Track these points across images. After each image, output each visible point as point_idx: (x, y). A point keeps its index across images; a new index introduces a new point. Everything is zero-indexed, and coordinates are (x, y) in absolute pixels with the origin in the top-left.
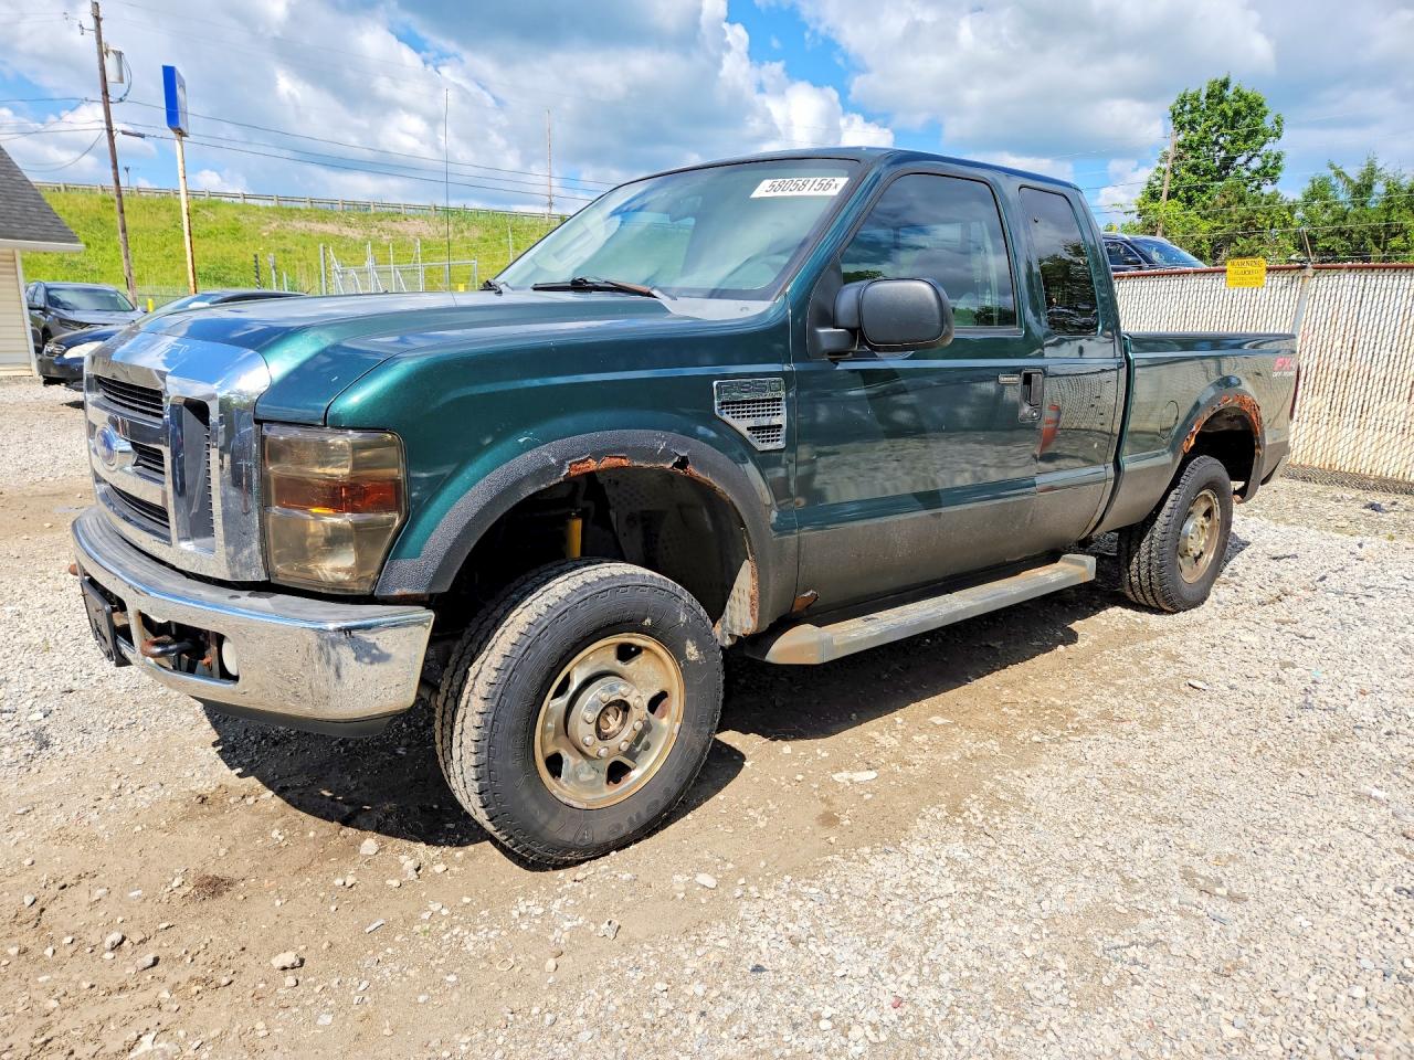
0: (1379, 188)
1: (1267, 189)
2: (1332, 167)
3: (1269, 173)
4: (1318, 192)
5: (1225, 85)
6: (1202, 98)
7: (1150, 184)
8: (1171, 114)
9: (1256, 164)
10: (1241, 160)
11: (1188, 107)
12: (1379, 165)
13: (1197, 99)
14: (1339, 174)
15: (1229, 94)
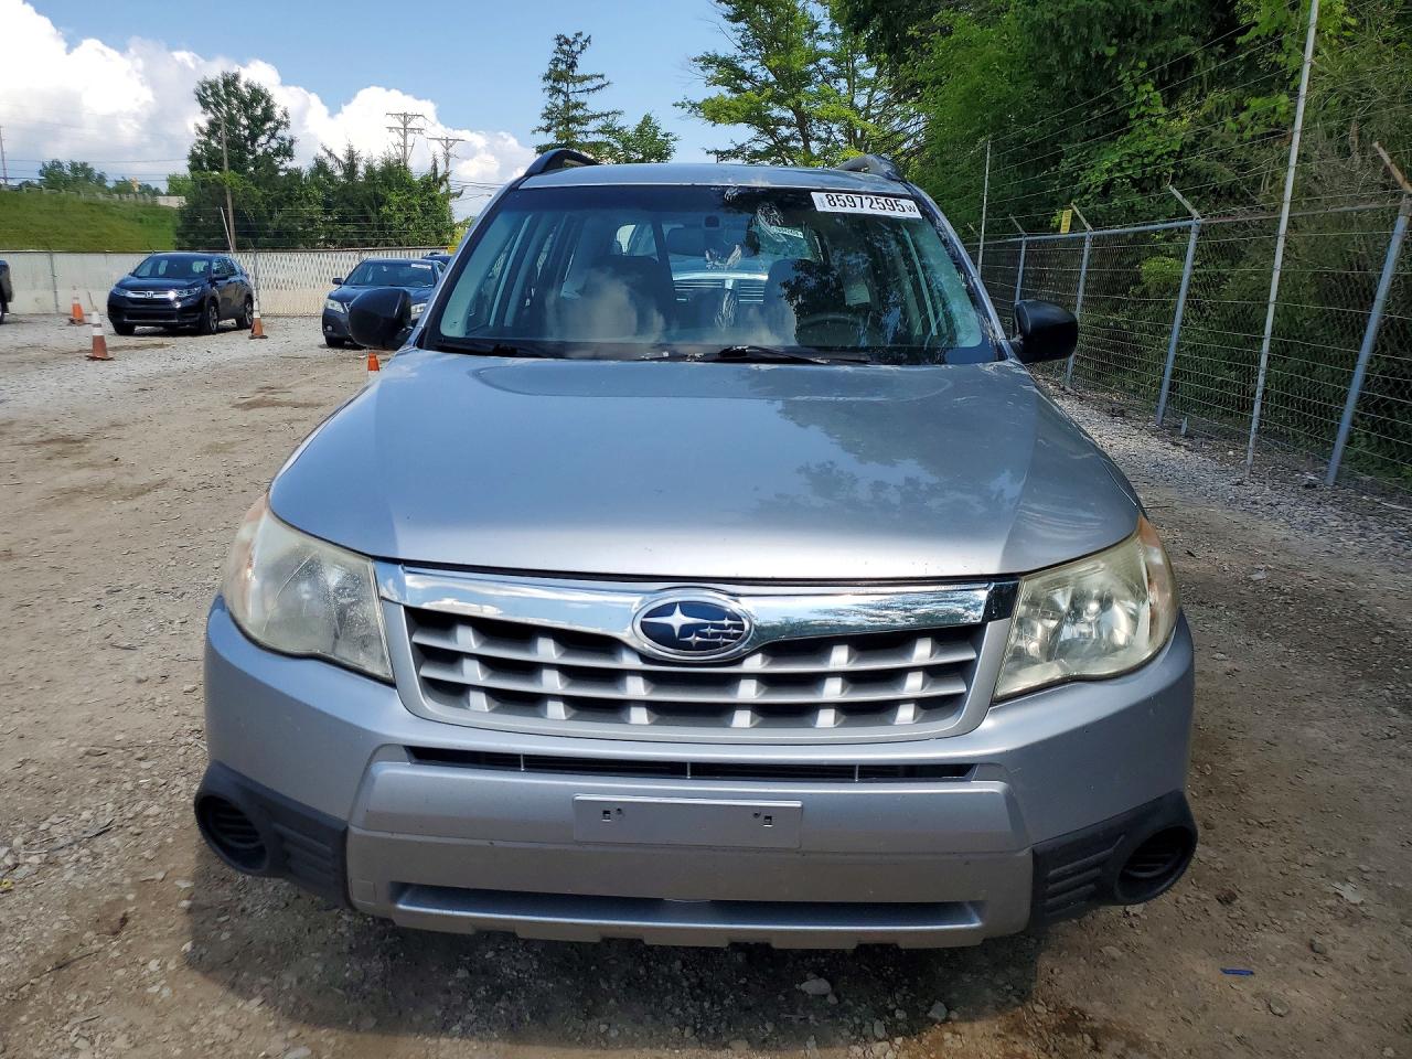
0: (361, 169)
1: (289, 164)
2: (326, 150)
3: (287, 152)
4: (320, 167)
5: (236, 77)
6: (221, 86)
7: (192, 151)
8: (196, 97)
9: (274, 144)
10: (262, 139)
11: (209, 92)
12: (356, 149)
13: (217, 85)
14: (330, 154)
15: (241, 85)
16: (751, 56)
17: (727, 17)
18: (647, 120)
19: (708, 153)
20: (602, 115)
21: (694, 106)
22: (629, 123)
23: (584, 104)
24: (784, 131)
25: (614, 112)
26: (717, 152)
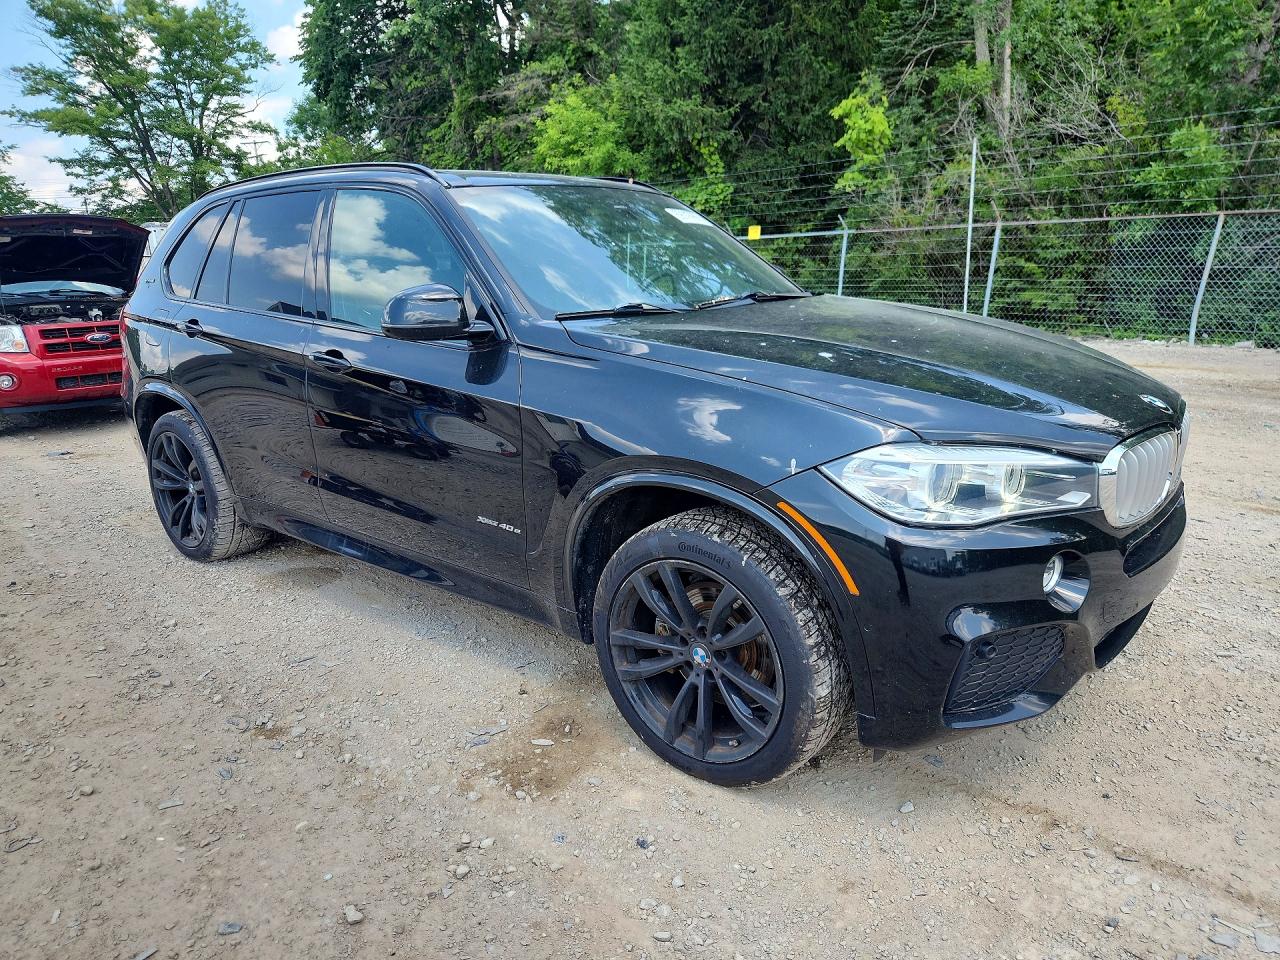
16: (80, 73)
17: (51, 33)
19: (51, 161)
21: (24, 115)
24: (122, 144)
26: (61, 161)
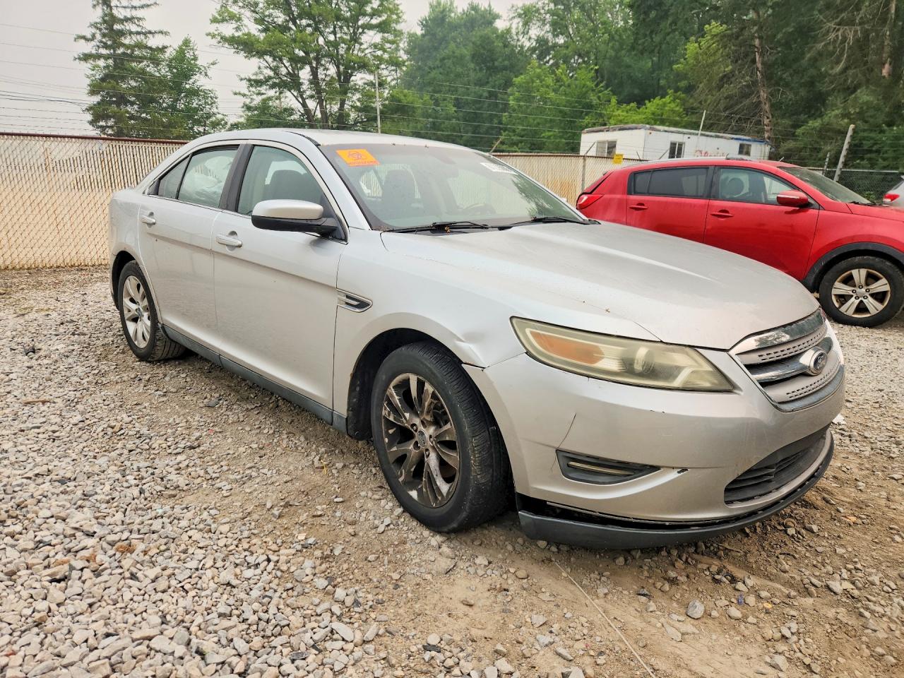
18: (186, 43)
20: (150, 32)
22: (172, 44)
23: (139, 19)
25: (161, 32)
